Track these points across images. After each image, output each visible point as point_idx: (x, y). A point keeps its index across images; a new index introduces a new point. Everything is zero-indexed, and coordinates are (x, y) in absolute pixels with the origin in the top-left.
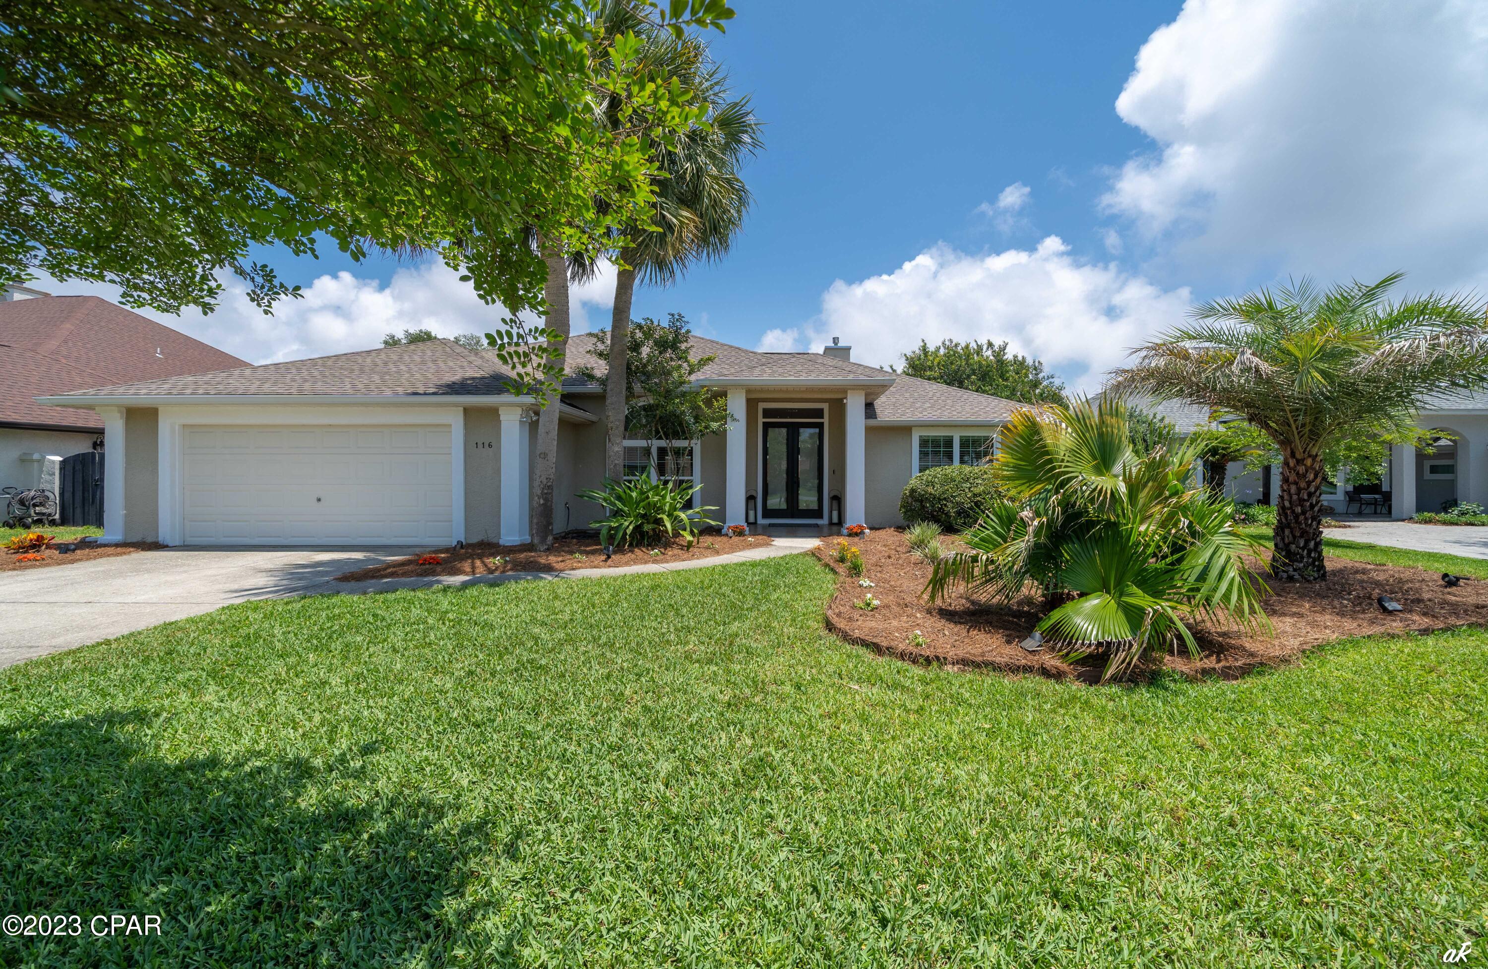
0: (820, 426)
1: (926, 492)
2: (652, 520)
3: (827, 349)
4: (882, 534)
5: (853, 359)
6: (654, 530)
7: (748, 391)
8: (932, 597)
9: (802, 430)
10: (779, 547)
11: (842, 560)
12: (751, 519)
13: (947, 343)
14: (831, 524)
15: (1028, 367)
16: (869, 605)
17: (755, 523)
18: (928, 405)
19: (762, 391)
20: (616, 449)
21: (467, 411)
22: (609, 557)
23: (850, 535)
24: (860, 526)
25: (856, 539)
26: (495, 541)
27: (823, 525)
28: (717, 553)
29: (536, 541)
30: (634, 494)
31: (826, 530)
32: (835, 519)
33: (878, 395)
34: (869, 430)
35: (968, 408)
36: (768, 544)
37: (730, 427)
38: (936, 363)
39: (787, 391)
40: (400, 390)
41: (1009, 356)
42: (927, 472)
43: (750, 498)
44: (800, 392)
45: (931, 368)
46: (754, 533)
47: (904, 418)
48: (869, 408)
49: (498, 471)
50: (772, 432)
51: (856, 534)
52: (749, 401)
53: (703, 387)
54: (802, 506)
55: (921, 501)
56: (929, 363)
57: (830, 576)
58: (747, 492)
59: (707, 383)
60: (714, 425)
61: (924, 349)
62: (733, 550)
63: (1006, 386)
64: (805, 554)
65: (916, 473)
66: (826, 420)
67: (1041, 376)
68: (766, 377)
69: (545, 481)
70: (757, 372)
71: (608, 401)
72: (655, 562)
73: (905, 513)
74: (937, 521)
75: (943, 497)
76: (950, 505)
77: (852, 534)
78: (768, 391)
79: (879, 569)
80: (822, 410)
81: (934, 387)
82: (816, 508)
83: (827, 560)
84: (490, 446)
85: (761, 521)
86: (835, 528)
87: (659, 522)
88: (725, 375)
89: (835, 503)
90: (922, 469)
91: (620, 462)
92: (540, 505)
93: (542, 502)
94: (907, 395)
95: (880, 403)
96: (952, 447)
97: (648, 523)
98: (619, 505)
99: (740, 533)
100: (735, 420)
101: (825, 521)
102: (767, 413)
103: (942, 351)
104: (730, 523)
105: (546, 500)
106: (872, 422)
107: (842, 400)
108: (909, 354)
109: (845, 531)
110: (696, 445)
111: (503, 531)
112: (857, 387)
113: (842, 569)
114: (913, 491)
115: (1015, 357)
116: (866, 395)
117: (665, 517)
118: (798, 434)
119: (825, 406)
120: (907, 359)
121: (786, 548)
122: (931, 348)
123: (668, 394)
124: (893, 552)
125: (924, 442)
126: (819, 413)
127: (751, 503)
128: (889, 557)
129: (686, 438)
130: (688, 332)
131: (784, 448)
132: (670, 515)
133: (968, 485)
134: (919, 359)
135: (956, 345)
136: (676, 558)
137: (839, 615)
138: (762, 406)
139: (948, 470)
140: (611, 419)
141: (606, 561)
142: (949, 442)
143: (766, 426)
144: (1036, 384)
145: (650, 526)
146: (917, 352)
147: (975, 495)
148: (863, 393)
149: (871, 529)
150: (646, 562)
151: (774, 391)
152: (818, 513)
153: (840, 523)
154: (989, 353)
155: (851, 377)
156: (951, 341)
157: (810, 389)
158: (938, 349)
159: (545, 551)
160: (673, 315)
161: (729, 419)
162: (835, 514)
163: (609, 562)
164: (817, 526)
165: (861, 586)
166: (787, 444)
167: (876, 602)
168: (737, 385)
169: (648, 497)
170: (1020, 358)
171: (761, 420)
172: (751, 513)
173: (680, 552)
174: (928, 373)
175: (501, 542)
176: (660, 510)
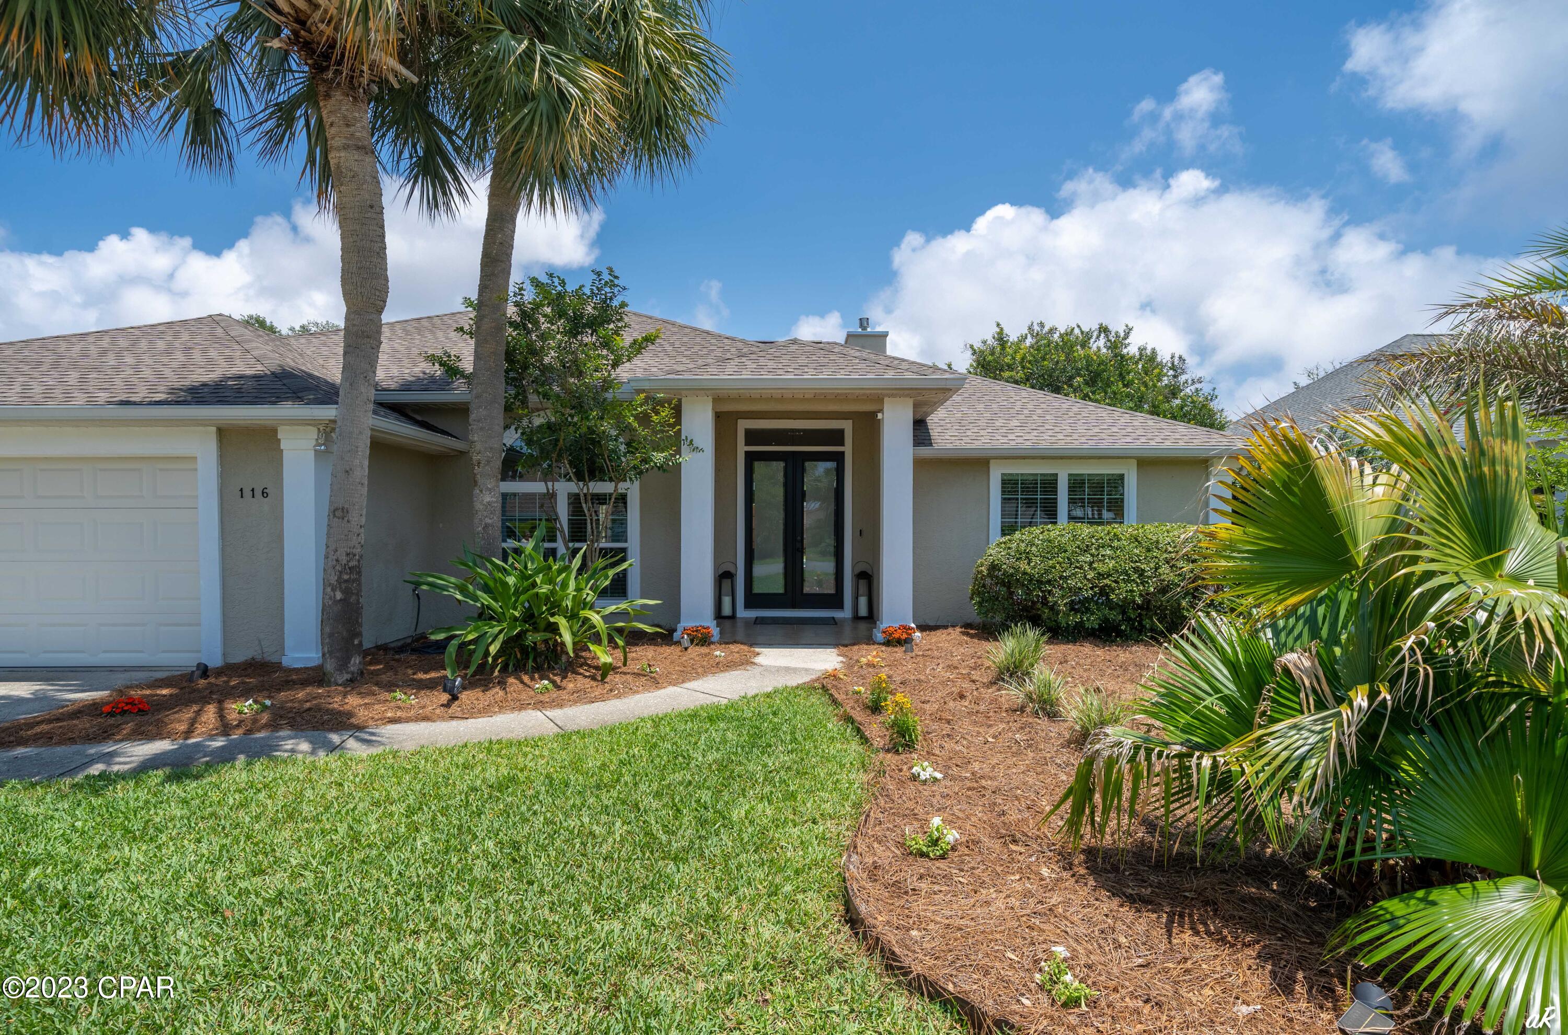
0: (839, 458)
1: (1017, 570)
2: (542, 625)
3: (850, 337)
4: (942, 639)
5: (890, 351)
6: (546, 641)
7: (717, 400)
8: (1074, 824)
9: (807, 464)
10: (767, 669)
11: (875, 708)
12: (727, 610)
13: (1036, 328)
14: (857, 618)
15: (1161, 365)
16: (935, 842)
17: (733, 617)
18: (1015, 423)
19: (739, 399)
20: (487, 499)
21: (224, 433)
22: (455, 698)
23: (888, 643)
24: (906, 628)
25: (899, 652)
26: (274, 659)
27: (844, 620)
28: (655, 682)
29: (330, 666)
30: (511, 580)
31: (847, 630)
32: (863, 611)
33: (934, 406)
34: (920, 464)
35: (1081, 429)
36: (746, 663)
37: (686, 458)
38: (1018, 357)
39: (782, 399)
40: (103, 396)
41: (1132, 350)
42: (1017, 535)
43: (723, 577)
44: (804, 400)
45: (1010, 367)
46: (727, 640)
47: (977, 444)
48: (920, 425)
49: (278, 538)
50: (760, 468)
51: (899, 642)
52: (719, 417)
53: (639, 392)
54: (810, 588)
55: (1008, 586)
56: (1008, 360)
57: (854, 746)
58: (716, 566)
59: (646, 385)
60: (658, 457)
61: (1001, 338)
62: (686, 674)
63: (1128, 395)
64: (808, 688)
65: (996, 537)
66: (848, 449)
67: (1182, 378)
68: (746, 375)
69: (344, 559)
70: (731, 367)
71: (473, 416)
72: (540, 705)
73: (980, 604)
74: (1036, 621)
75: (1046, 578)
76: (1057, 592)
77: (891, 642)
78: (751, 399)
79: (947, 729)
80: (841, 432)
81: (1024, 394)
82: (832, 591)
83: (848, 707)
84: (264, 494)
85: (743, 613)
86: (863, 626)
87: (554, 629)
88: (677, 372)
89: (863, 584)
90: (1008, 529)
91: (495, 520)
92: (336, 602)
93: (339, 596)
94: (981, 407)
95: (937, 420)
96: (1055, 491)
97: (536, 630)
98: (485, 599)
99: (701, 639)
100: (696, 449)
101: (846, 613)
102: (753, 437)
103: (1029, 341)
104: (686, 623)
105: (347, 592)
106: (924, 451)
107: (873, 414)
108: (978, 345)
109: (880, 637)
110: (633, 490)
111: (289, 642)
112: (900, 391)
113: (875, 729)
114: (993, 567)
115: (1142, 350)
116: (916, 406)
117: (562, 622)
118: (803, 470)
119: (847, 426)
120: (974, 353)
121: (779, 669)
122: (1013, 337)
123: (579, 406)
124: (966, 685)
125: (1009, 484)
126: (837, 437)
127: (726, 584)
128: (962, 696)
129: (611, 480)
130: (623, 305)
131: (780, 492)
132: (572, 616)
133: (1089, 558)
134: (993, 354)
135: (1052, 331)
136: (581, 697)
137: (874, 871)
138: (743, 425)
139: (1054, 532)
140: (478, 446)
141: (447, 705)
142: (1050, 484)
143: (751, 458)
144: (1174, 391)
145: (539, 637)
146: (990, 341)
147: (1100, 576)
148: (910, 403)
149: (923, 628)
150: (522, 707)
151: (761, 399)
152: (835, 601)
153: (872, 617)
154: (1102, 342)
155: (890, 374)
156: (1042, 325)
157: (821, 396)
158: (1023, 338)
159: (344, 685)
160: (599, 274)
161: (684, 448)
162: (863, 601)
163: (455, 706)
164: (833, 621)
165: (915, 778)
166: (785, 485)
167: (952, 836)
168: (698, 390)
169: (534, 585)
170: (1149, 352)
171: (742, 448)
172: (727, 601)
173: (588, 683)
174: (1006, 374)
175: (286, 662)
176: (555, 607)
